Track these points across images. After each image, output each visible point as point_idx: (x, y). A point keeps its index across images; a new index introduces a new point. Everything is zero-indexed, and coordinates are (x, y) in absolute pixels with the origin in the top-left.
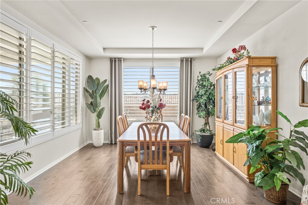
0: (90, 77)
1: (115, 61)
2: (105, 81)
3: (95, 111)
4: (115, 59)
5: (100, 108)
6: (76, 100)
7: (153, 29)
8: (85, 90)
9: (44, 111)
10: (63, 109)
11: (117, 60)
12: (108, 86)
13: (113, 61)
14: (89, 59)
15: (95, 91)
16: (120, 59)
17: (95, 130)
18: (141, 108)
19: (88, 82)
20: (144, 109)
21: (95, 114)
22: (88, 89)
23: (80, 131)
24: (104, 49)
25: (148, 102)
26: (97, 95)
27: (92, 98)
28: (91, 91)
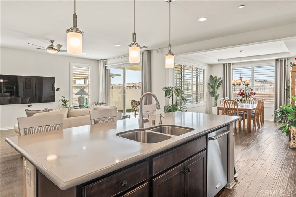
0: (211, 77)
1: (227, 65)
2: (220, 78)
3: (214, 96)
4: (227, 64)
5: (217, 94)
6: (203, 90)
7: (241, 52)
8: (209, 84)
9: (188, 95)
10: (197, 95)
11: (228, 65)
12: (222, 81)
13: (225, 65)
14: (211, 66)
15: (214, 84)
16: (229, 64)
17: (214, 107)
18: (239, 95)
19: (210, 79)
20: (241, 95)
21: (214, 97)
22: (210, 84)
23: (205, 106)
24: (219, 60)
25: (243, 91)
26: (215, 87)
27: (212, 88)
28: (212, 85)
